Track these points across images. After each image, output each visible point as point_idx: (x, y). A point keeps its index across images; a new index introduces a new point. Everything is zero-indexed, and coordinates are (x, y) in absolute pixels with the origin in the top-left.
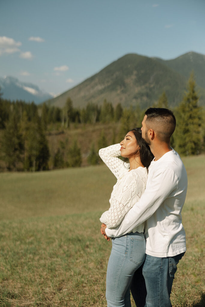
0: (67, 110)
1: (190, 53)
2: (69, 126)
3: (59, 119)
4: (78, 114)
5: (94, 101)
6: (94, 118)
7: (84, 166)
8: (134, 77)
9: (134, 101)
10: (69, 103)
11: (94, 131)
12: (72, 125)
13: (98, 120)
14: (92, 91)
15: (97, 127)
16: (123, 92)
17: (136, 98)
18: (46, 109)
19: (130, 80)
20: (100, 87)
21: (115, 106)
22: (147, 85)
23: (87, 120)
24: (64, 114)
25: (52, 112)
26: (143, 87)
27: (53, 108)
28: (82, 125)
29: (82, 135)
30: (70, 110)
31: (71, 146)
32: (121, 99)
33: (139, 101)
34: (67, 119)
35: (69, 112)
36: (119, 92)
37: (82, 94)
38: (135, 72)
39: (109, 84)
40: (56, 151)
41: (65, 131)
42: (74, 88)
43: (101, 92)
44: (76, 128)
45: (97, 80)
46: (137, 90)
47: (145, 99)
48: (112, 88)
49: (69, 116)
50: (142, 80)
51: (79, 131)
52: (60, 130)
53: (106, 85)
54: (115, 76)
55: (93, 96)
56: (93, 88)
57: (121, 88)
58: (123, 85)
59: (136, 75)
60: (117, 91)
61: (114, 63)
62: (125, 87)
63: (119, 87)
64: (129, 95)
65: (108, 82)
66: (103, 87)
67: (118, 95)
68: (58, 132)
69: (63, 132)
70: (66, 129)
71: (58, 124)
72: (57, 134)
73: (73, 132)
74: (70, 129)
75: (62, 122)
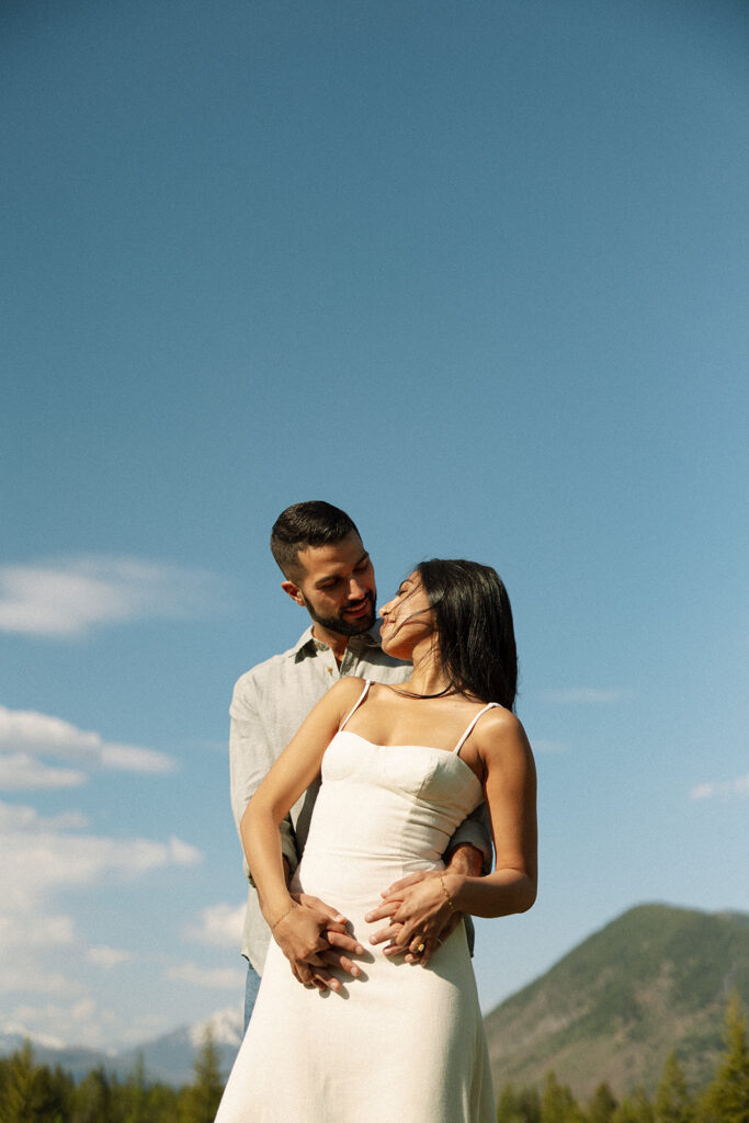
8: (665, 983)
14: (528, 1041)
16: (635, 1037)
19: (654, 994)
20: (554, 1024)
22: (714, 1007)
26: (701, 1015)
32: (630, 1063)
36: (619, 1037)
38: (667, 967)
39: (585, 1011)
43: (561, 1040)
45: (541, 999)
46: (682, 1027)
48: (595, 1025)
50: (695, 990)
53: (575, 1015)
54: (601, 982)
55: (533, 1059)
56: (530, 1026)
57: (626, 1022)
58: (633, 1011)
59: (674, 975)
60: (612, 1032)
61: (593, 940)
62: (640, 1018)
63: (618, 1020)
64: (656, 1048)
65: (580, 1004)
66: (564, 1022)
67: (619, 1047)
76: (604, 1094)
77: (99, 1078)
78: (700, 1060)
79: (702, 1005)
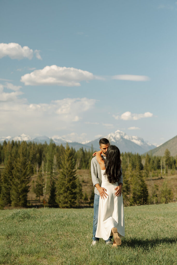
2: (167, 172)
4: (174, 162)
10: (168, 153)
12: (170, 171)
18: (149, 160)
24: (163, 162)
25: (153, 162)
27: (155, 157)
30: (168, 159)
34: (165, 166)
35: (166, 161)
41: (163, 177)
42: (174, 138)
44: (173, 174)
49: (167, 164)
51: (175, 176)
52: (160, 177)
68: (157, 178)
69: (162, 178)
70: (164, 175)
71: (158, 171)
72: (153, 180)
73: (170, 177)
74: (167, 176)
75: (161, 169)
77: (82, 150)
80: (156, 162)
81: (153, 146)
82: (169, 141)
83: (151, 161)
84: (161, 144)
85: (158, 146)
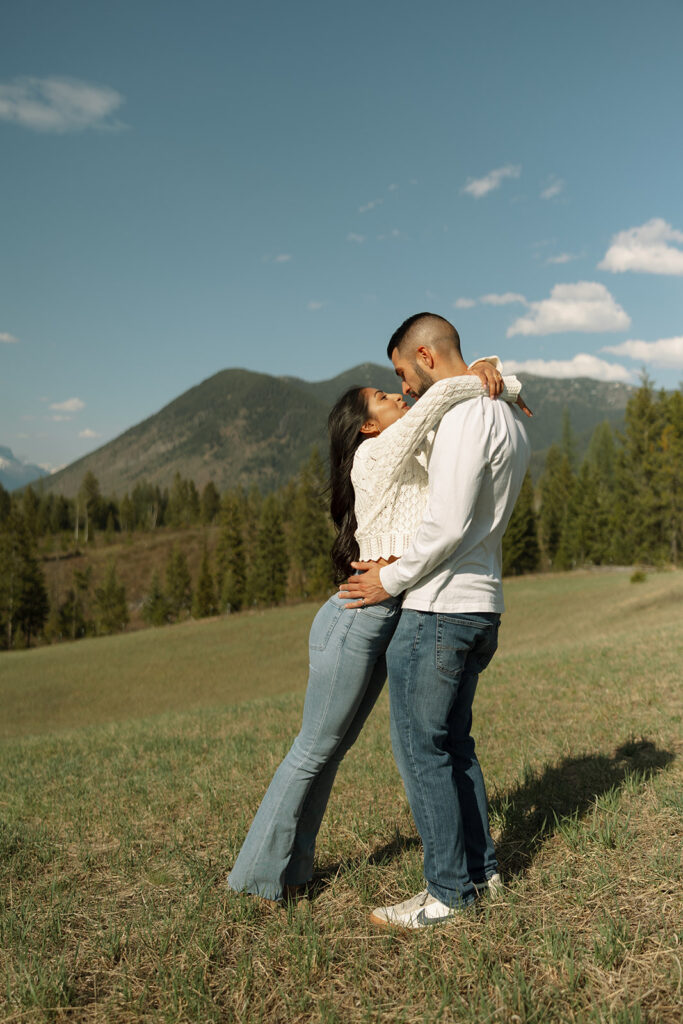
0: (86, 501)
1: (363, 365)
2: (91, 538)
3: (66, 525)
4: (112, 508)
5: (151, 479)
6: (152, 517)
7: (134, 630)
8: (241, 423)
9: (244, 476)
10: (91, 484)
11: (153, 548)
12: (99, 536)
13: (161, 522)
14: (143, 457)
15: (161, 538)
16: (217, 457)
17: (247, 469)
18: (34, 502)
19: (231, 430)
20: (162, 448)
21: (201, 488)
22: (273, 439)
23: (135, 522)
24: (80, 511)
25: (48, 508)
26: (263, 444)
27: (51, 498)
28: (124, 534)
29: (125, 557)
30: (94, 501)
31: (102, 584)
32: (213, 473)
33: (256, 476)
34: (88, 521)
35: (89, 505)
36: (207, 457)
37: (120, 464)
38: (243, 412)
39: (184, 439)
40: (63, 599)
41: (82, 551)
42: (100, 450)
43: (166, 458)
44: (109, 542)
45: (154, 430)
46: (250, 451)
47: (269, 470)
48: (192, 448)
49: (89, 515)
50: (259, 427)
51: (117, 549)
52: (71, 550)
53: (177, 443)
54: (196, 421)
56: (145, 449)
57: (212, 447)
58: (217, 440)
59: (245, 418)
60: (203, 454)
61: (193, 391)
62: (221, 445)
63: (207, 446)
64: (231, 464)
65: (181, 435)
66: (170, 446)
67: (206, 463)
68: (65, 554)
69: (78, 554)
70: (84, 546)
71: (64, 534)
72: (62, 558)
73: (102, 552)
74: (94, 546)
75: (73, 529)
76: (210, 487)
78: (260, 473)
79: (264, 438)
80: (54, 509)
81: (41, 470)
82: (88, 457)
83: (42, 507)
84: (63, 466)
85: (53, 471)
